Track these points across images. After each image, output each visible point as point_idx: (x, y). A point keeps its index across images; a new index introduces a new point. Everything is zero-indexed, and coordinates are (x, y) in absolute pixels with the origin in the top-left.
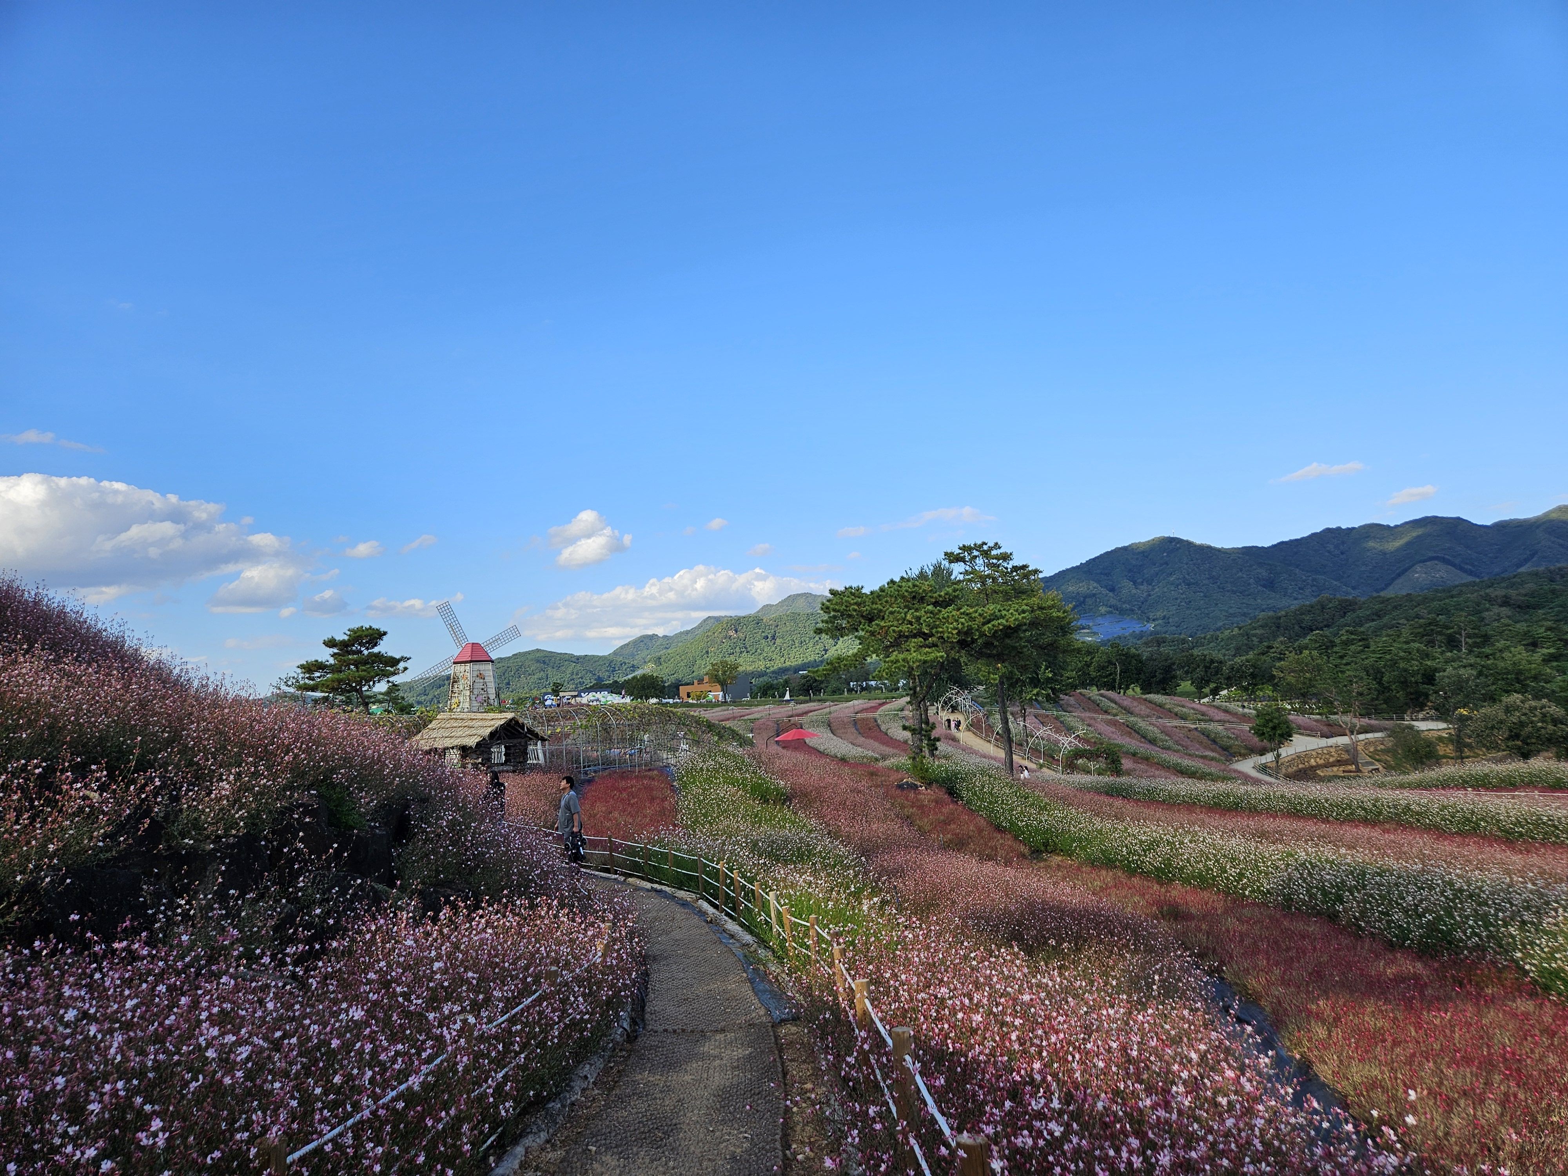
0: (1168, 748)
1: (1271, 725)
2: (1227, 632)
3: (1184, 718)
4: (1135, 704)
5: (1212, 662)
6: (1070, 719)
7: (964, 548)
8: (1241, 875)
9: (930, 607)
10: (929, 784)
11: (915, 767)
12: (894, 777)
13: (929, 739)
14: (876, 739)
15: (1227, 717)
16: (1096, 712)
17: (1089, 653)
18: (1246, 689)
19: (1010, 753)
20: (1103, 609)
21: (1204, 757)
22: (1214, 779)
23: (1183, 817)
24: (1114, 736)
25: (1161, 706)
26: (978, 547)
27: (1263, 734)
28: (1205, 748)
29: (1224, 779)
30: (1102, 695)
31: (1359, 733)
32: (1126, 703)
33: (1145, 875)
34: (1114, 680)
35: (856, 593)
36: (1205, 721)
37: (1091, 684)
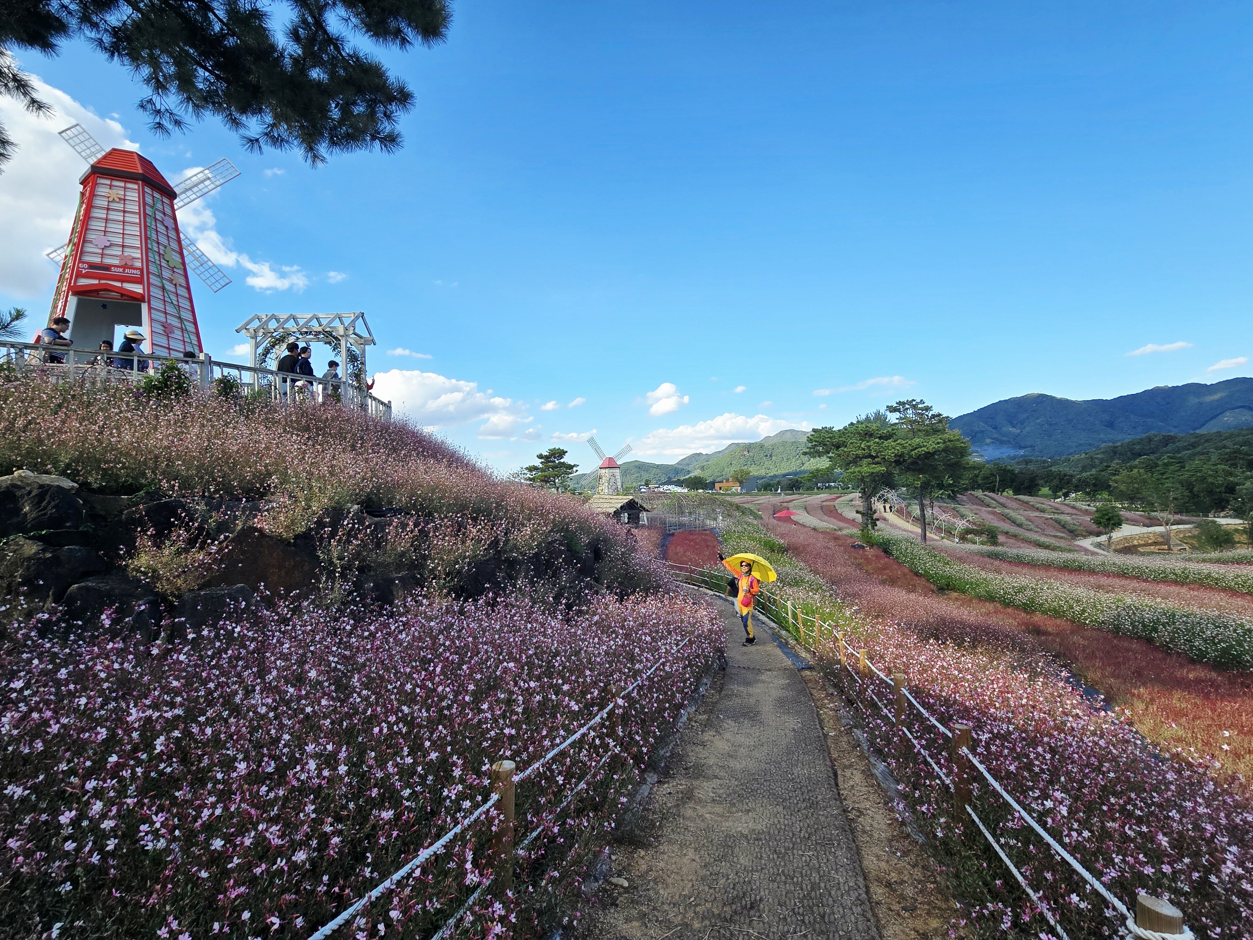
0: (1031, 530)
1: (1106, 517)
2: (1076, 456)
3: (1043, 511)
4: (1009, 501)
5: (1065, 475)
6: (962, 509)
7: (900, 403)
8: (1084, 611)
9: (877, 440)
10: (872, 546)
11: (863, 535)
12: (849, 541)
13: (872, 519)
14: (835, 518)
15: (1074, 511)
16: (980, 505)
17: (977, 468)
18: (1088, 494)
20: (988, 441)
21: (1054, 536)
22: (1062, 550)
23: (1043, 573)
24: (993, 521)
25: (1027, 503)
26: (909, 402)
27: (1100, 523)
28: (1057, 530)
29: (1070, 551)
30: (985, 495)
31: (1172, 524)
32: (1003, 500)
33: (1017, 607)
34: (995, 486)
35: (829, 431)
36: (1058, 513)
37: (978, 488)
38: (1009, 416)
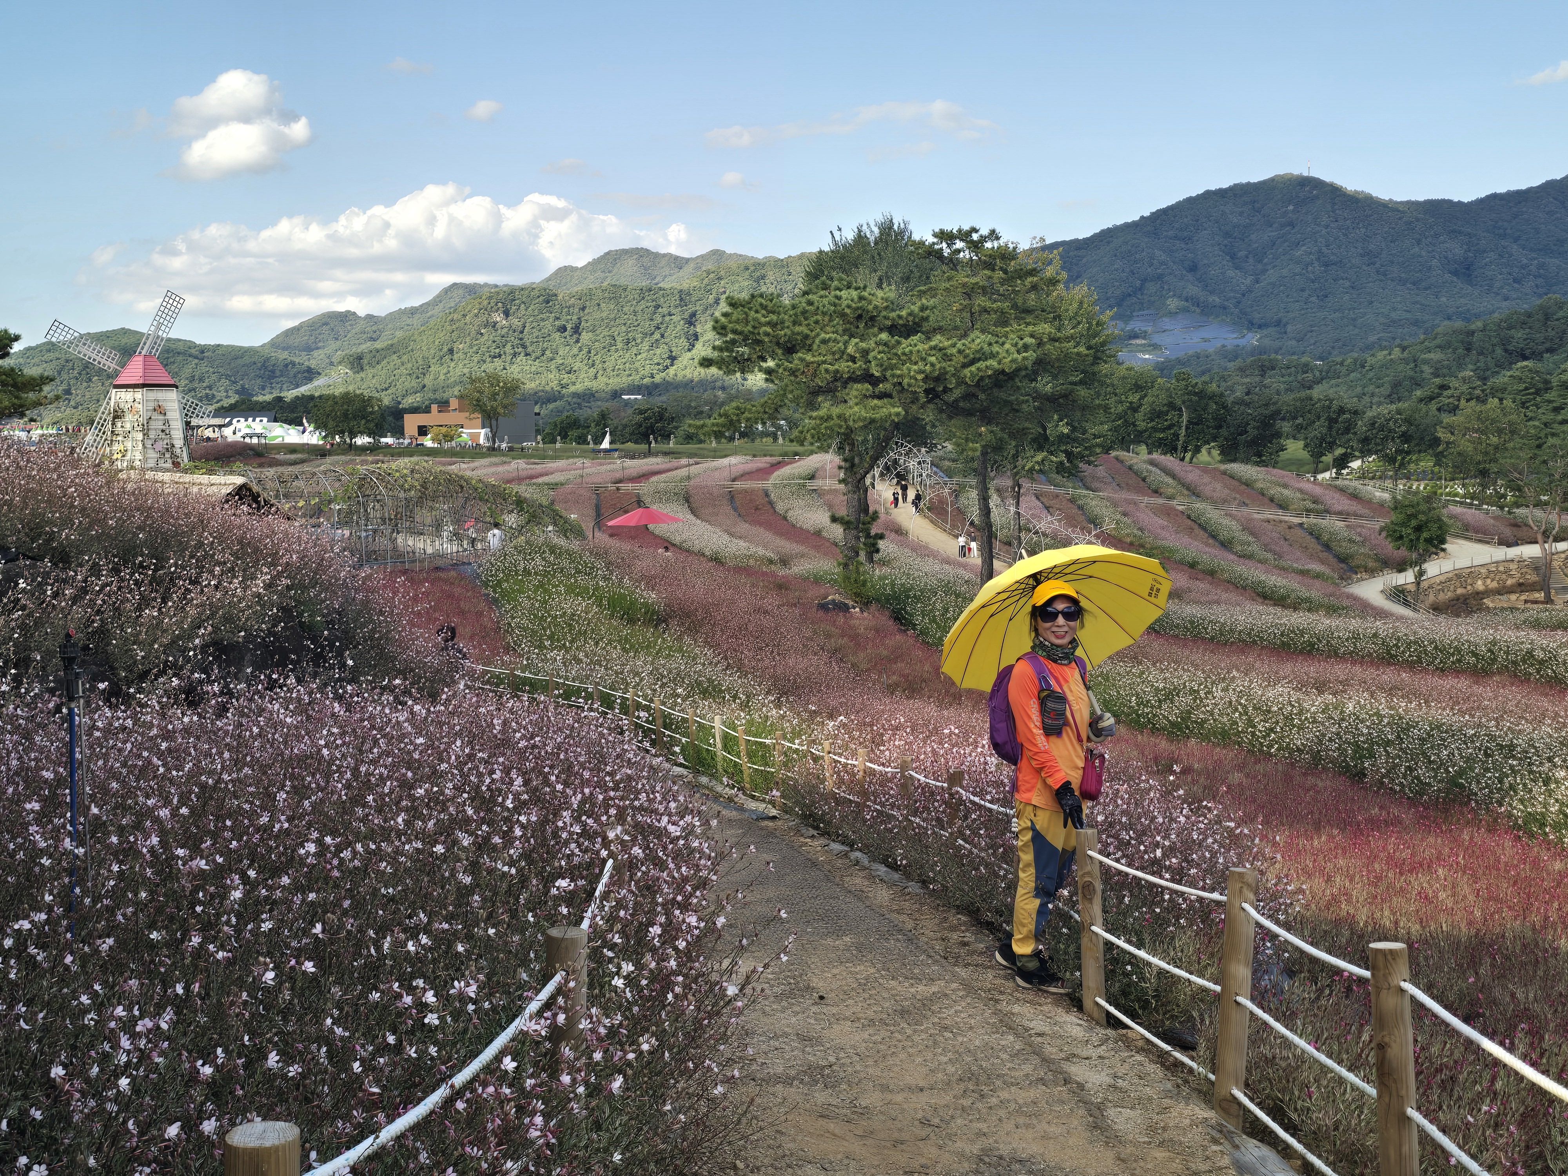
0: (1250, 557)
1: (1414, 523)
2: (1381, 355)
3: (1283, 506)
4: (1206, 479)
5: (1341, 410)
6: (1095, 503)
14: (767, 526)
15: (1353, 506)
16: (1139, 491)
17: (1137, 387)
18: (1391, 460)
19: (989, 561)
20: (1173, 303)
21: (1303, 573)
22: (1312, 607)
24: (1164, 533)
25: (1248, 484)
27: (1401, 537)
28: (1311, 557)
29: (1332, 610)
30: (1152, 463)
32: (1192, 476)
34: (1176, 436)
36: (1318, 513)
37: (1138, 441)
38: (1227, 235)
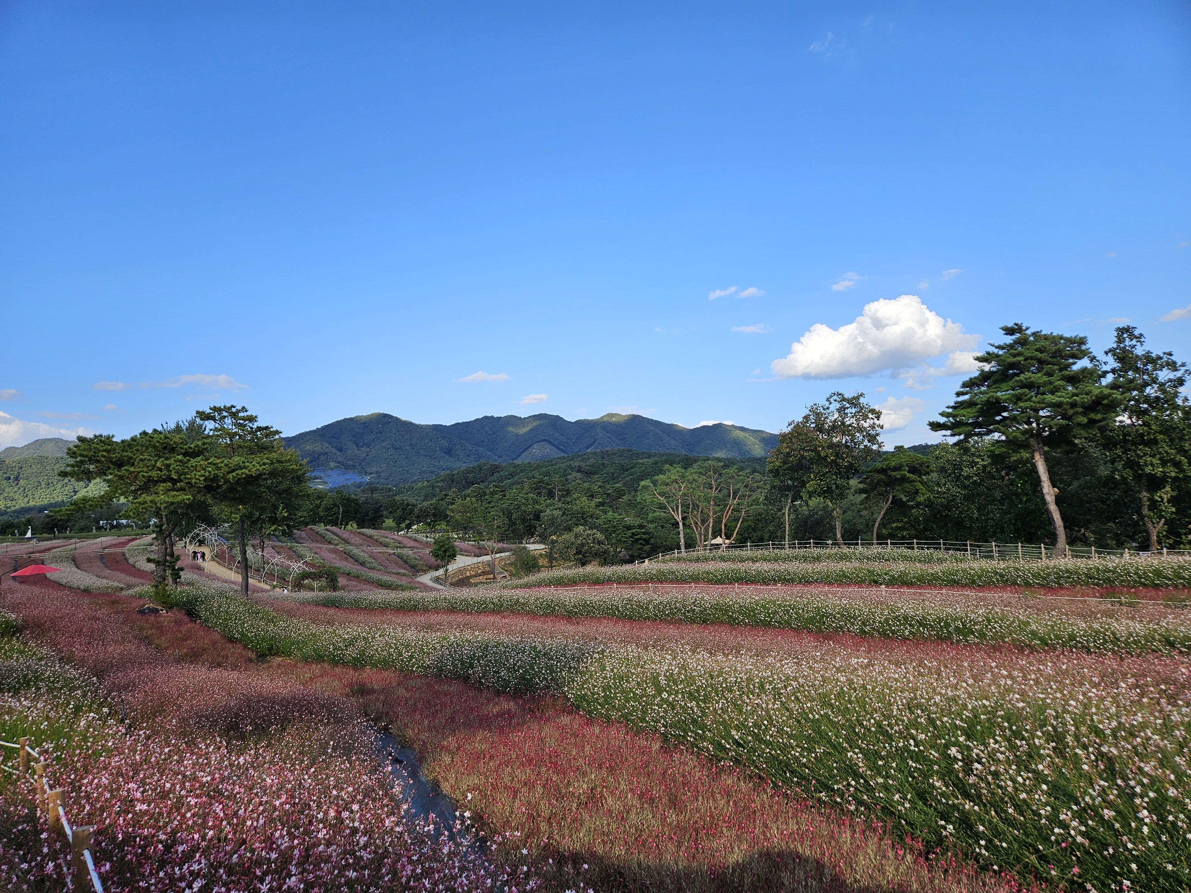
0: (373, 569)
1: (443, 549)
2: (419, 484)
3: (386, 546)
4: (352, 536)
5: (408, 505)
6: (301, 549)
7: (215, 409)
9: (180, 457)
10: (170, 607)
11: (157, 593)
12: (136, 605)
13: (174, 569)
14: (122, 571)
15: (416, 544)
16: (322, 543)
17: (319, 498)
18: (429, 524)
19: (246, 578)
20: (332, 464)
21: (398, 574)
22: (402, 589)
23: (377, 619)
24: (335, 561)
25: (370, 537)
26: (228, 409)
27: (438, 556)
28: (400, 567)
29: (412, 588)
30: (327, 530)
31: (497, 553)
32: (346, 535)
34: (337, 518)
35: (107, 441)
36: (401, 548)
37: (320, 522)
38: (354, 436)
